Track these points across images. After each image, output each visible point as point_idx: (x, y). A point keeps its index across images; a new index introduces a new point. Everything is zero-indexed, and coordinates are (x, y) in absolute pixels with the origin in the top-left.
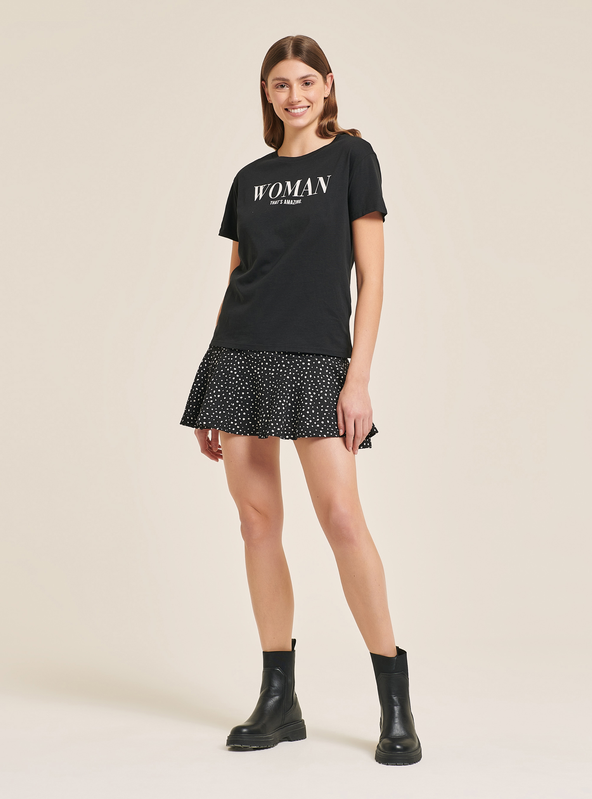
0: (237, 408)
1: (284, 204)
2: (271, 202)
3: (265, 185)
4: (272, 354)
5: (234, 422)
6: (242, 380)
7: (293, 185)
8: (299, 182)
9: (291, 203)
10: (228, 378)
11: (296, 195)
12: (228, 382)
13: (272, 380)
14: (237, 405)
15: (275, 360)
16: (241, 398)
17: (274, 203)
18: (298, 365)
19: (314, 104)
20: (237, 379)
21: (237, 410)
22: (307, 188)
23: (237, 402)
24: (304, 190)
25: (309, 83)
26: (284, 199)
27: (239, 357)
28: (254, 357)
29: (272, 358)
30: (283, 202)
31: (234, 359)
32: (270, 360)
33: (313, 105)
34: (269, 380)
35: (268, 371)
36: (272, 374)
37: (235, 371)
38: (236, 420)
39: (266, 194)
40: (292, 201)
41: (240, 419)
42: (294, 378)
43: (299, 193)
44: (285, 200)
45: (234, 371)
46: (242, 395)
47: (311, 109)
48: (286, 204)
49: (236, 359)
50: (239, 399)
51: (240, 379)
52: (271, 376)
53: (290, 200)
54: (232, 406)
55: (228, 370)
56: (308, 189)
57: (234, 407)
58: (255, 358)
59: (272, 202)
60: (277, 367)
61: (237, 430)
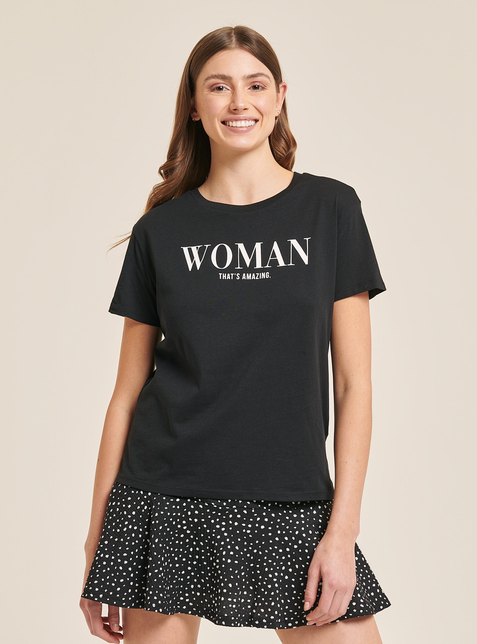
0: (188, 577)
1: (243, 279)
2: (220, 274)
3: (199, 247)
4: (249, 503)
5: (185, 598)
6: (195, 537)
7: (250, 250)
9: (254, 278)
10: (173, 535)
11: (259, 265)
12: (174, 541)
13: (249, 540)
14: (188, 573)
15: (253, 511)
16: (195, 563)
17: (225, 276)
18: (287, 518)
19: (265, 117)
20: (187, 536)
21: (188, 580)
22: (274, 255)
23: (189, 568)
24: (270, 258)
25: (258, 86)
26: (241, 272)
27: (189, 505)
28: (218, 506)
29: (248, 509)
30: (241, 276)
31: (182, 507)
32: (244, 511)
33: (264, 119)
34: (243, 540)
35: (240, 527)
36: (249, 532)
37: (185, 525)
38: (187, 595)
39: (207, 261)
40: (254, 274)
41: (193, 593)
42: (286, 538)
43: (264, 263)
44: (244, 274)
45: (183, 525)
46: (196, 560)
47: (260, 125)
48: (245, 279)
49: (184, 507)
50: (192, 565)
51: (192, 537)
52: (247, 535)
53: (250, 274)
54: (181, 576)
55: (174, 523)
56: (276, 257)
57: (184, 576)
58: (220, 508)
59: (222, 275)
60: (255, 522)
61: (189, 608)
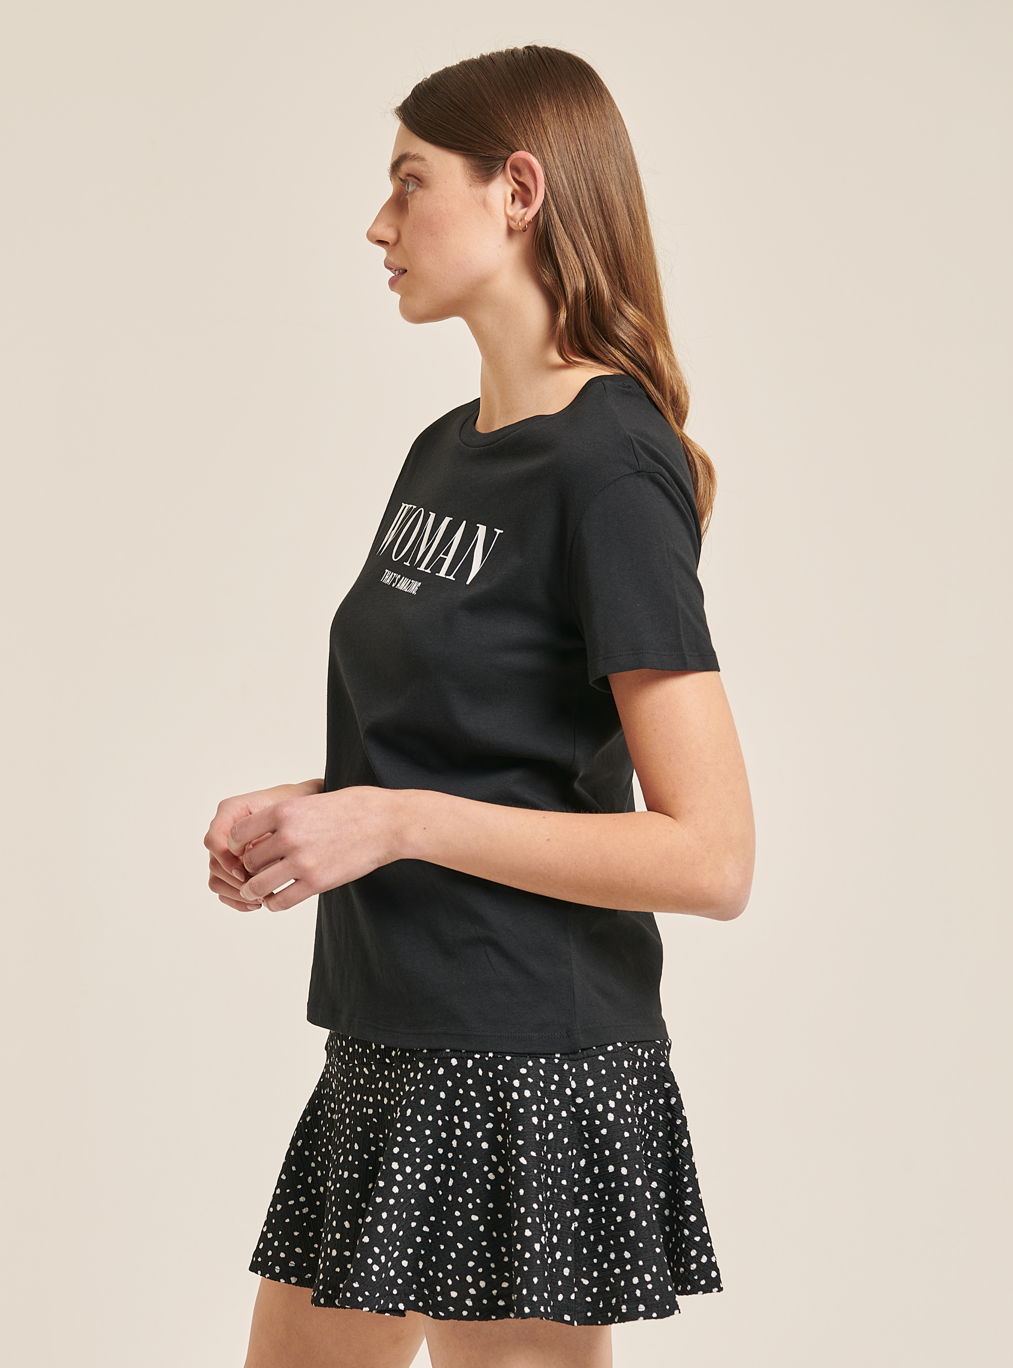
8: (447, 520)
